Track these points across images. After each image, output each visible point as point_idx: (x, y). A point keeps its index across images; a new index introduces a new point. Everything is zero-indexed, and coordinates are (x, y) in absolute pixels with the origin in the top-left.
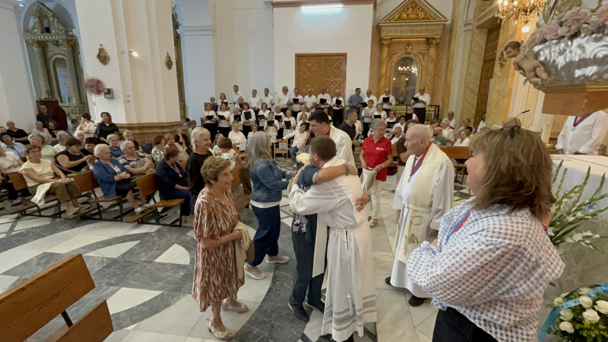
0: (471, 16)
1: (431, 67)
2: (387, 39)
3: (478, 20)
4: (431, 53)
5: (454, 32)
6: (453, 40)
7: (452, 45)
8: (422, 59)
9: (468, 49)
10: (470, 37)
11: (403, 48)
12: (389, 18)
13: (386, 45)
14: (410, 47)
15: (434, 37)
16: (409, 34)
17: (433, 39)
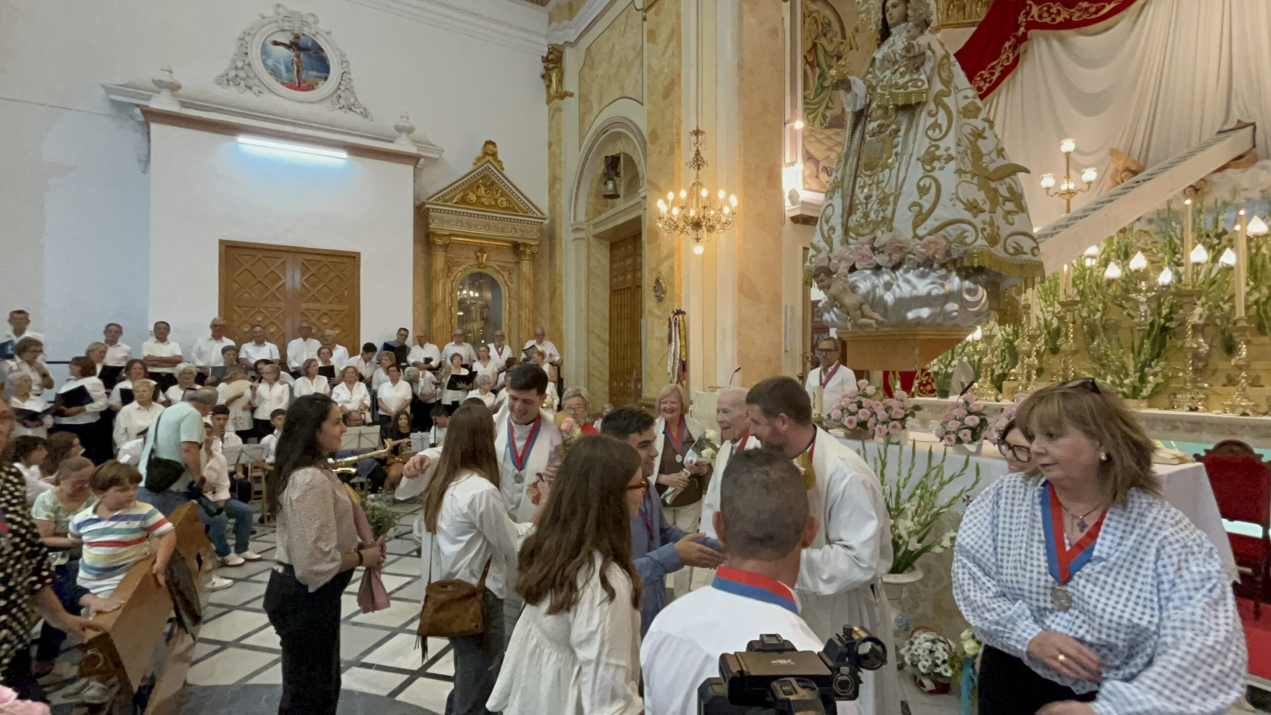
0: (582, 218)
1: (526, 294)
2: (443, 236)
3: (595, 225)
4: (524, 269)
5: (557, 240)
6: (558, 253)
7: (558, 260)
8: (510, 278)
9: (584, 267)
10: (584, 250)
11: (472, 255)
12: (444, 197)
13: (440, 246)
14: (485, 256)
15: (527, 241)
16: (482, 232)
17: (525, 245)
